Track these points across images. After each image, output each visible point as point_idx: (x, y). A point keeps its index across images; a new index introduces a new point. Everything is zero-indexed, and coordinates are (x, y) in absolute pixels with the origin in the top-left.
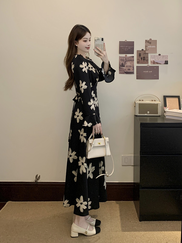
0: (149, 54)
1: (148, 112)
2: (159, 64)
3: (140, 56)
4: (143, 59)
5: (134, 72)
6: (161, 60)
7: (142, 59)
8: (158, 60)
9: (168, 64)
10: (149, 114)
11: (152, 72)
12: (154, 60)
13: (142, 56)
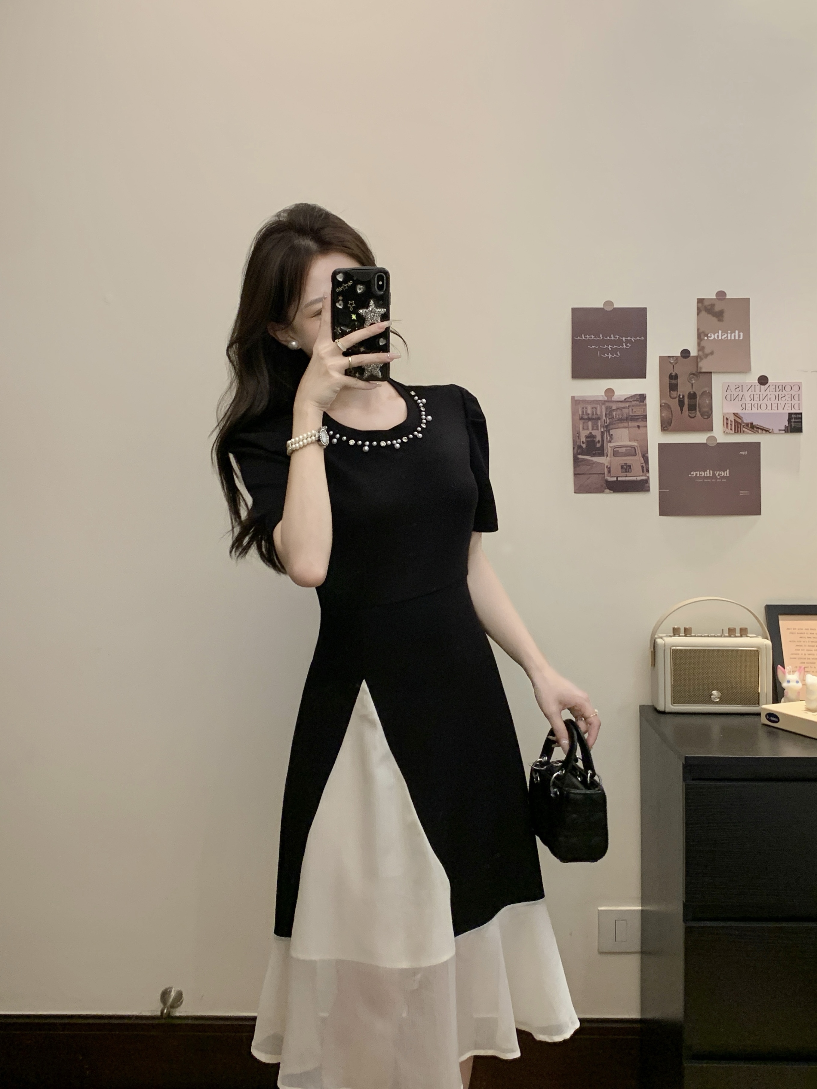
0: (714, 376)
1: (714, 692)
2: (762, 429)
3: (673, 388)
4: (686, 407)
5: (646, 481)
6: (771, 411)
7: (681, 403)
8: (755, 410)
9: (802, 432)
10: (722, 701)
11: (727, 473)
12: (739, 411)
13: (684, 389)
